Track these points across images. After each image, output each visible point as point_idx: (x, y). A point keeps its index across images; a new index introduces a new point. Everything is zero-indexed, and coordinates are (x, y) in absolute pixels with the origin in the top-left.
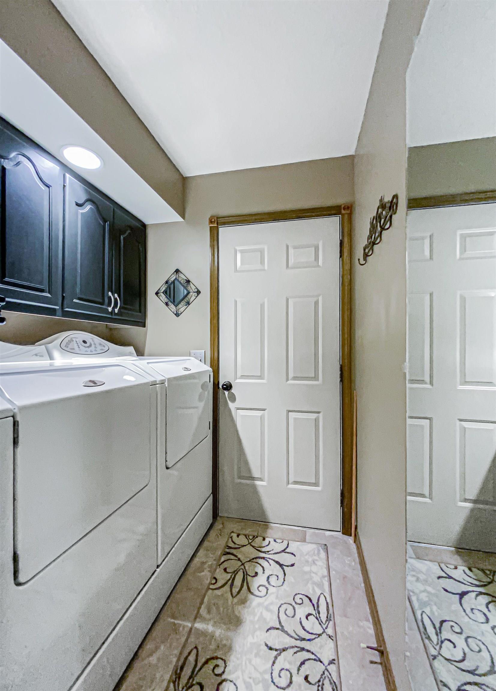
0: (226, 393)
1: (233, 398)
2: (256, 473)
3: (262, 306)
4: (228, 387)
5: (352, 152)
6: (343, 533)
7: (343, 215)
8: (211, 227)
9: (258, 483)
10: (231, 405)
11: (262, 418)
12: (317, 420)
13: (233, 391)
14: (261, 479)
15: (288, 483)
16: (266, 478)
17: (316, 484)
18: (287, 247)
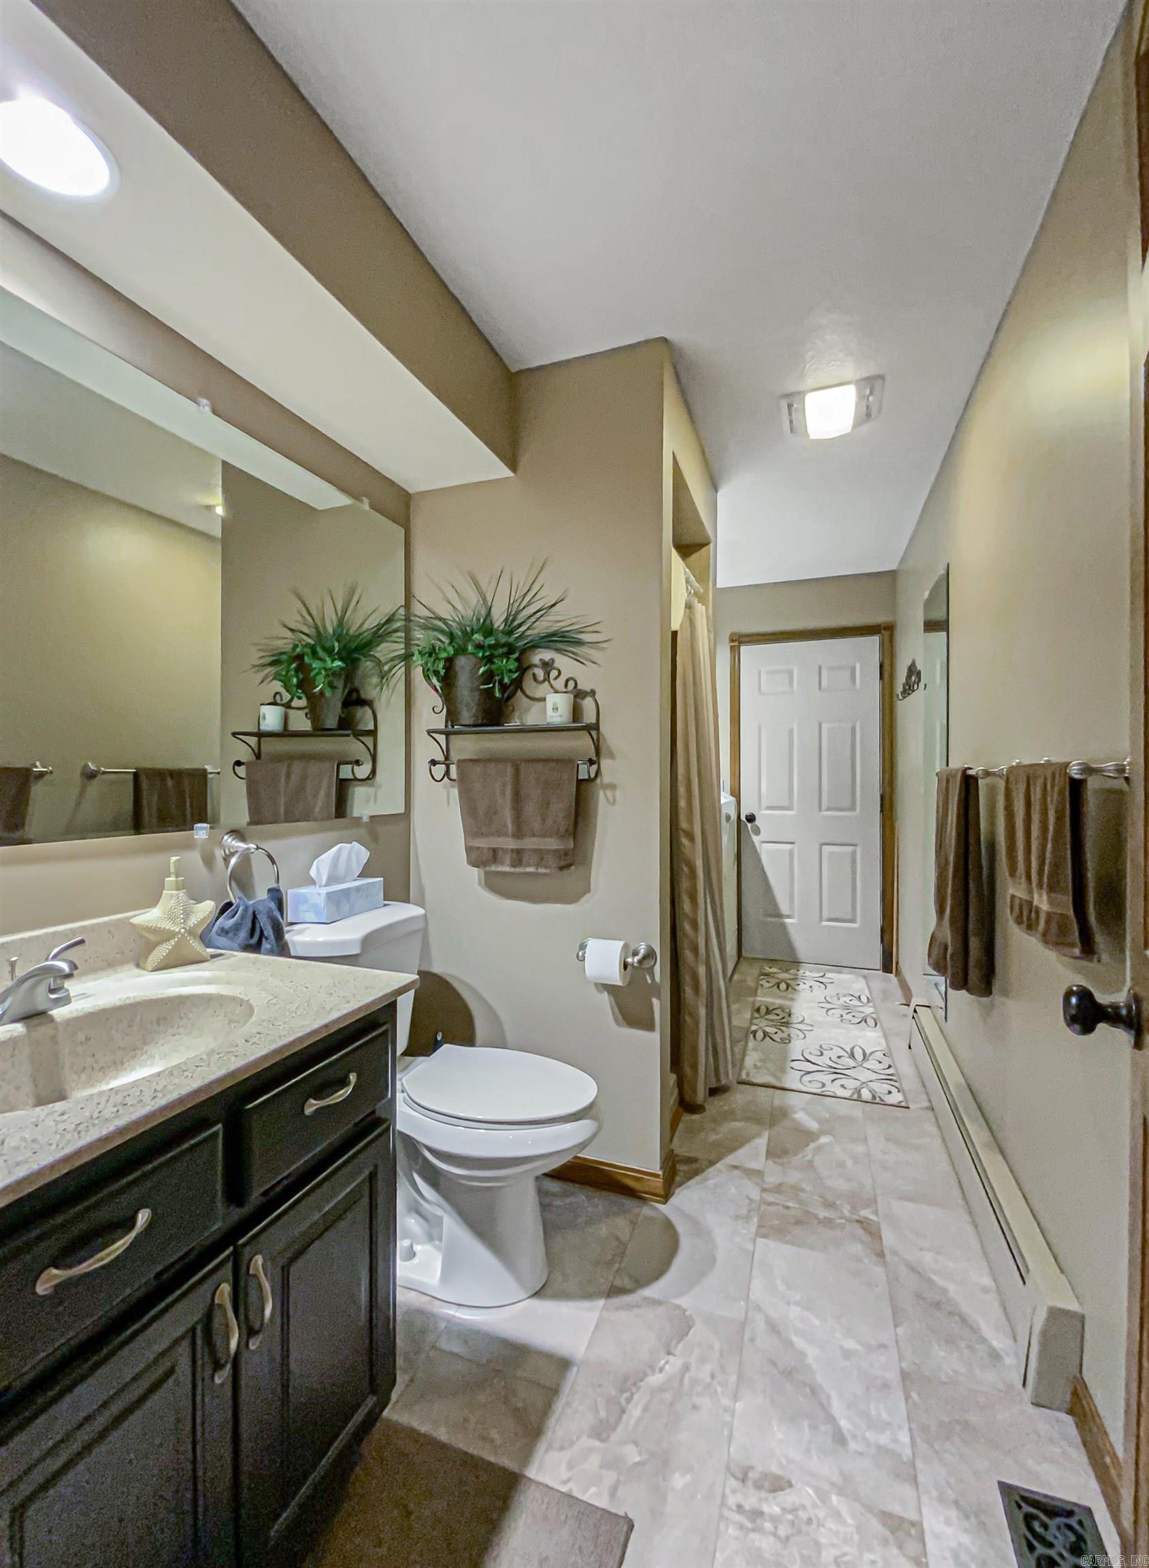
0: (749, 825)
1: (757, 831)
2: (784, 908)
3: (791, 731)
4: (751, 819)
5: (894, 568)
6: (883, 971)
7: (883, 635)
8: (731, 647)
9: (788, 921)
10: (755, 838)
11: (791, 853)
12: (854, 853)
13: (757, 822)
14: (789, 917)
15: (821, 919)
16: (796, 914)
17: (853, 921)
18: (820, 668)
